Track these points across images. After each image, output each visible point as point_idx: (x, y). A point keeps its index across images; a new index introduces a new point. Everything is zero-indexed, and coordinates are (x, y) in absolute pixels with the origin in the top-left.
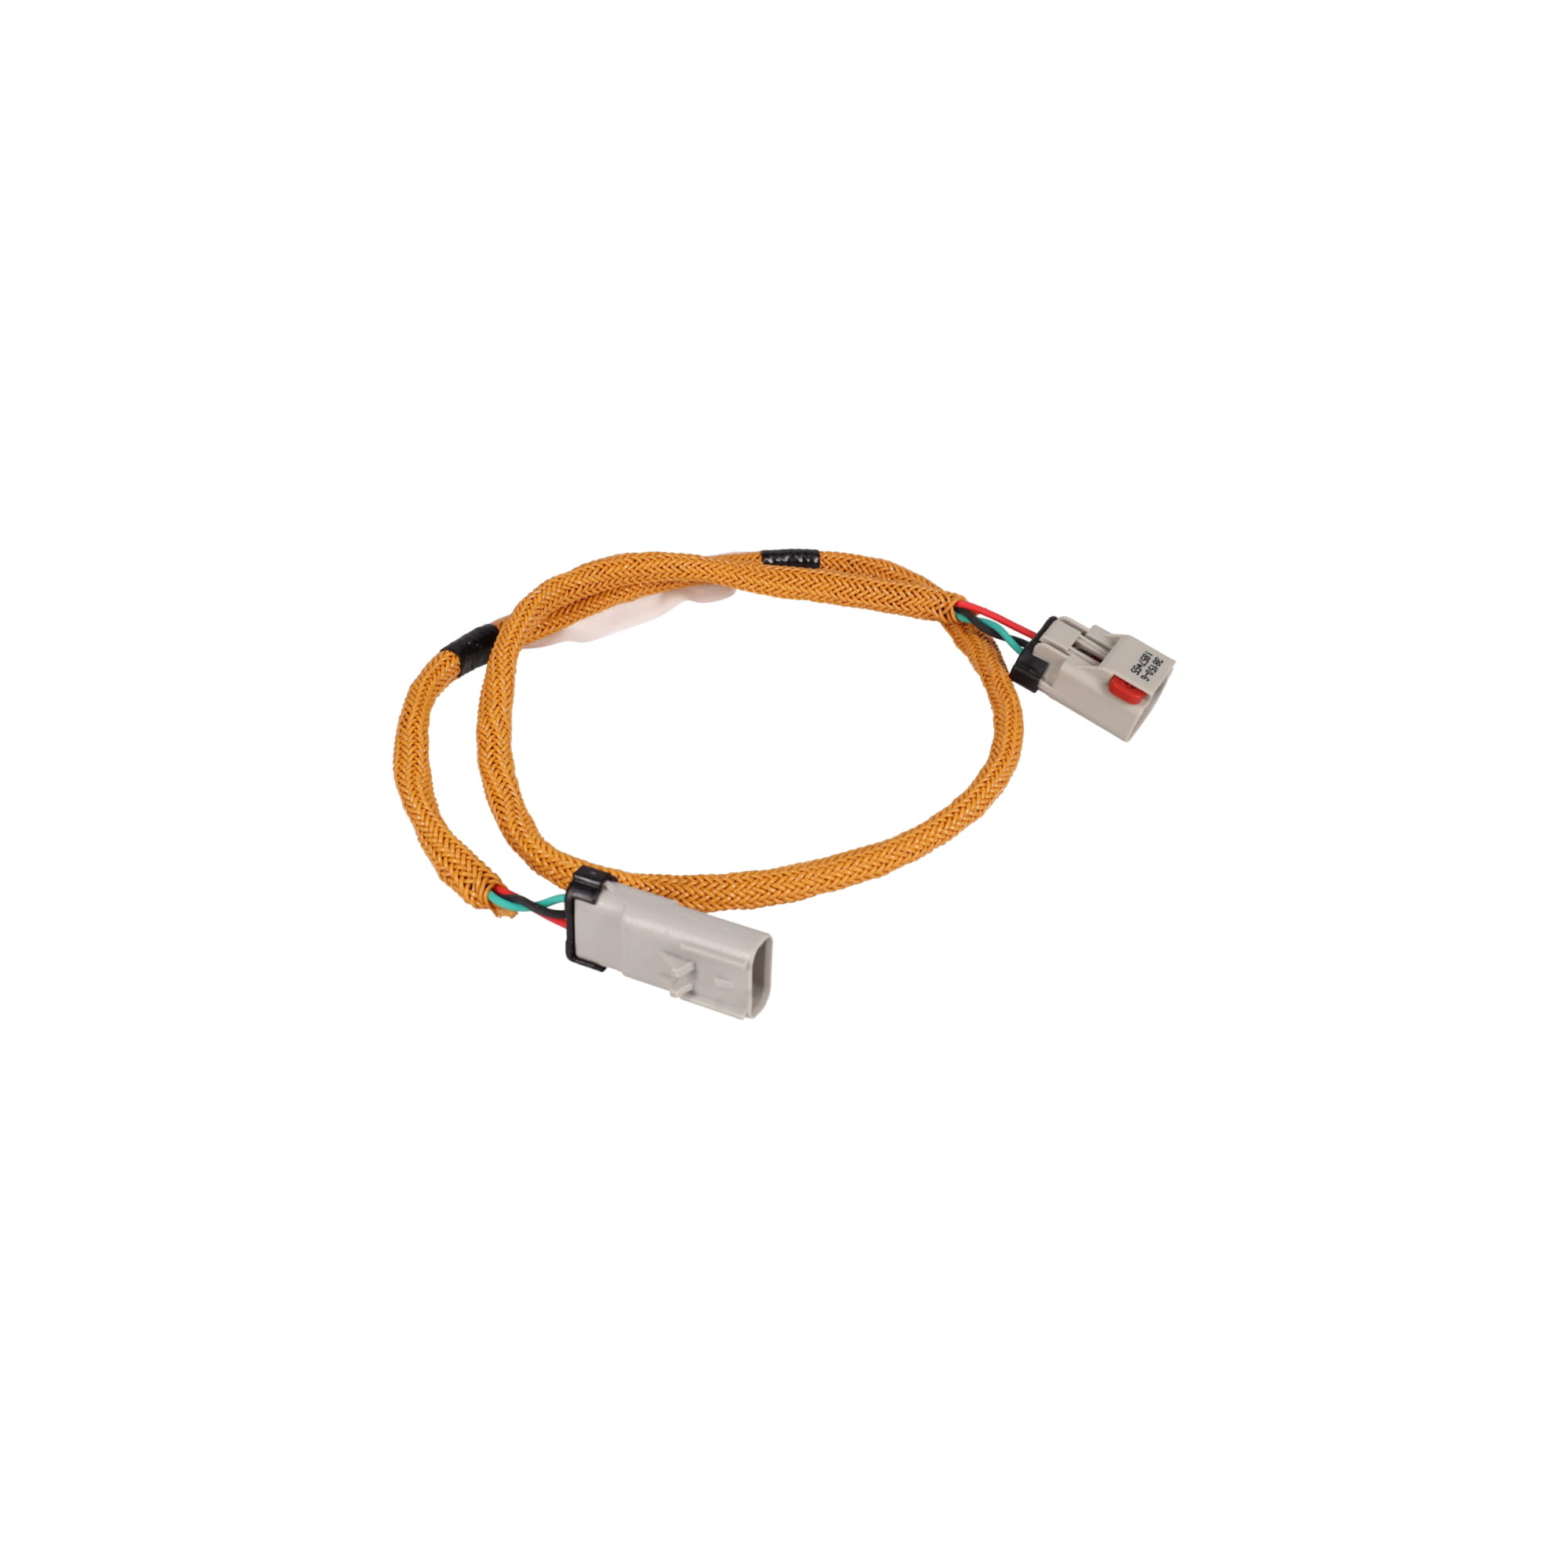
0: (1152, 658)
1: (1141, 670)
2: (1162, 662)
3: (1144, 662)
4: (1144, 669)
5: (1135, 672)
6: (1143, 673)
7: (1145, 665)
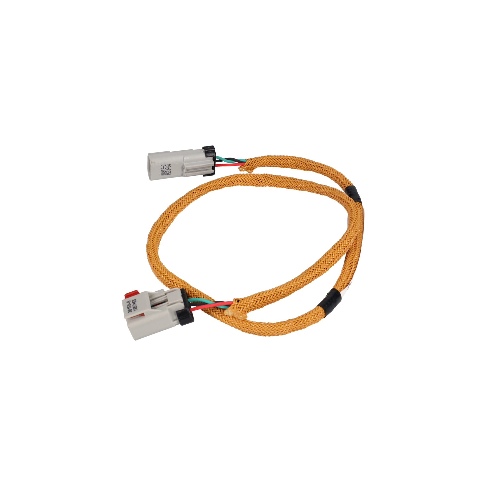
0: (133, 310)
1: (133, 302)
2: (128, 312)
3: (134, 306)
4: (132, 304)
5: (134, 300)
6: (131, 303)
7: (133, 305)
